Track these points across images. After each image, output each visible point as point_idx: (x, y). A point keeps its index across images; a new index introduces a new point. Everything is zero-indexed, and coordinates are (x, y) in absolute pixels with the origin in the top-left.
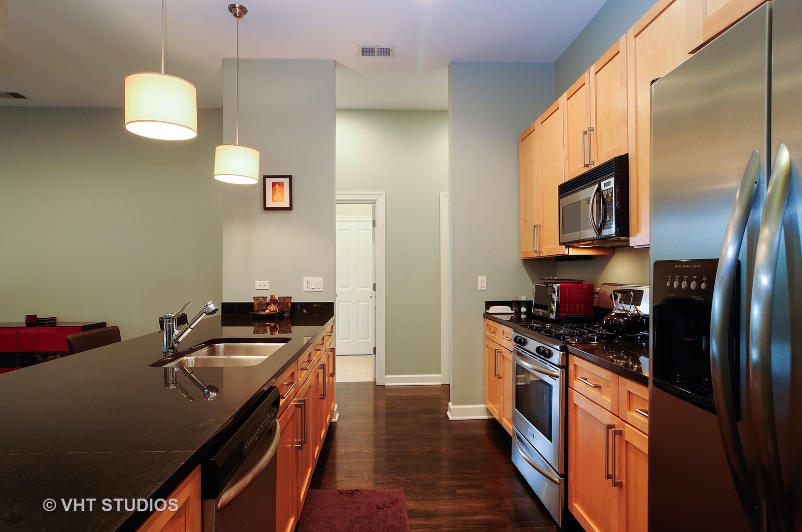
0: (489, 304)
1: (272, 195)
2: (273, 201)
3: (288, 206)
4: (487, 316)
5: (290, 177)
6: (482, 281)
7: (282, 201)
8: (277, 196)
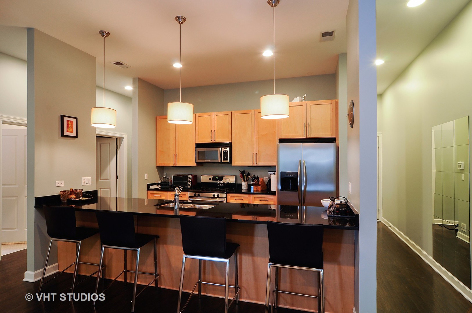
0: (149, 185)
1: (67, 128)
2: (67, 131)
3: (75, 136)
4: (148, 190)
5: (76, 119)
6: (146, 176)
7: (72, 132)
8: (69, 129)
